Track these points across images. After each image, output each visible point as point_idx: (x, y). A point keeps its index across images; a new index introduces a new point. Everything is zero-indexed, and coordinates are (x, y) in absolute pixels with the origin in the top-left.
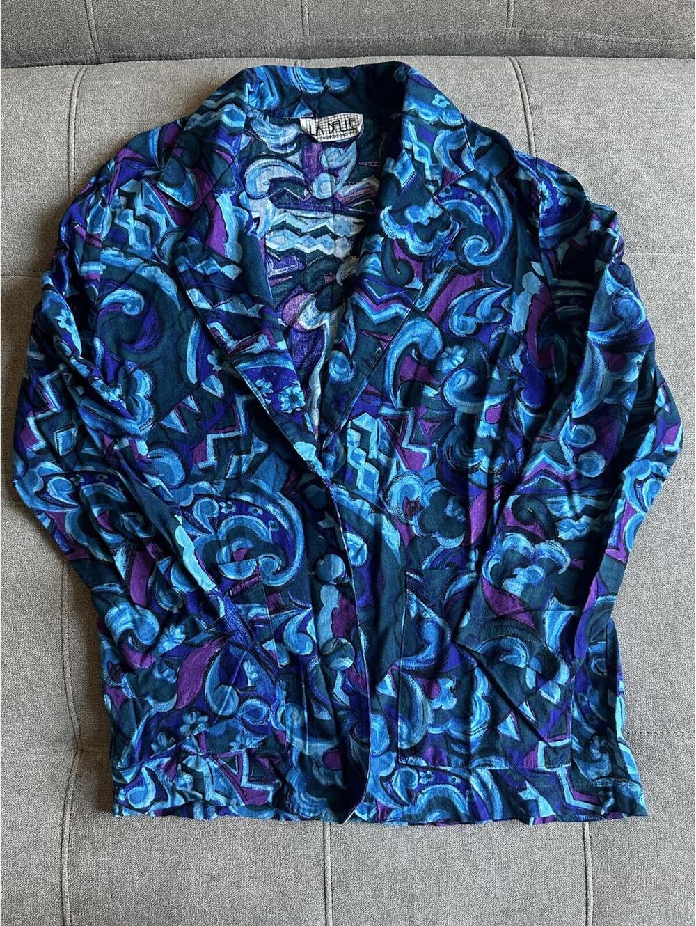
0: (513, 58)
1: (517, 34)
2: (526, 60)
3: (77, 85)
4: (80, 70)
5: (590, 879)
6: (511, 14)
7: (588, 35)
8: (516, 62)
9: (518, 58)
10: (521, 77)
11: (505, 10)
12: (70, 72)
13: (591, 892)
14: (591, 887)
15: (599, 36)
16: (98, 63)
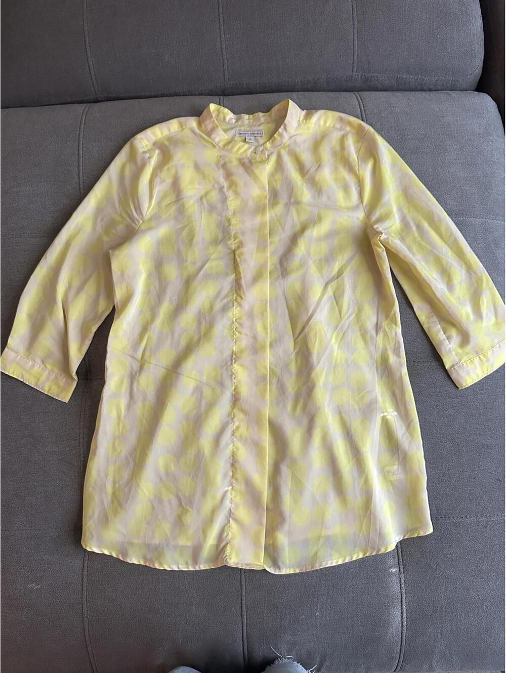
0: (356, 93)
1: (360, 77)
2: (365, 94)
3: (84, 117)
4: (86, 106)
5: (404, 607)
6: (355, 65)
7: (404, 76)
8: (358, 96)
9: (359, 92)
10: (362, 106)
11: (351, 62)
12: (80, 108)
13: (405, 615)
14: (405, 612)
15: (412, 77)
16: (96, 101)
